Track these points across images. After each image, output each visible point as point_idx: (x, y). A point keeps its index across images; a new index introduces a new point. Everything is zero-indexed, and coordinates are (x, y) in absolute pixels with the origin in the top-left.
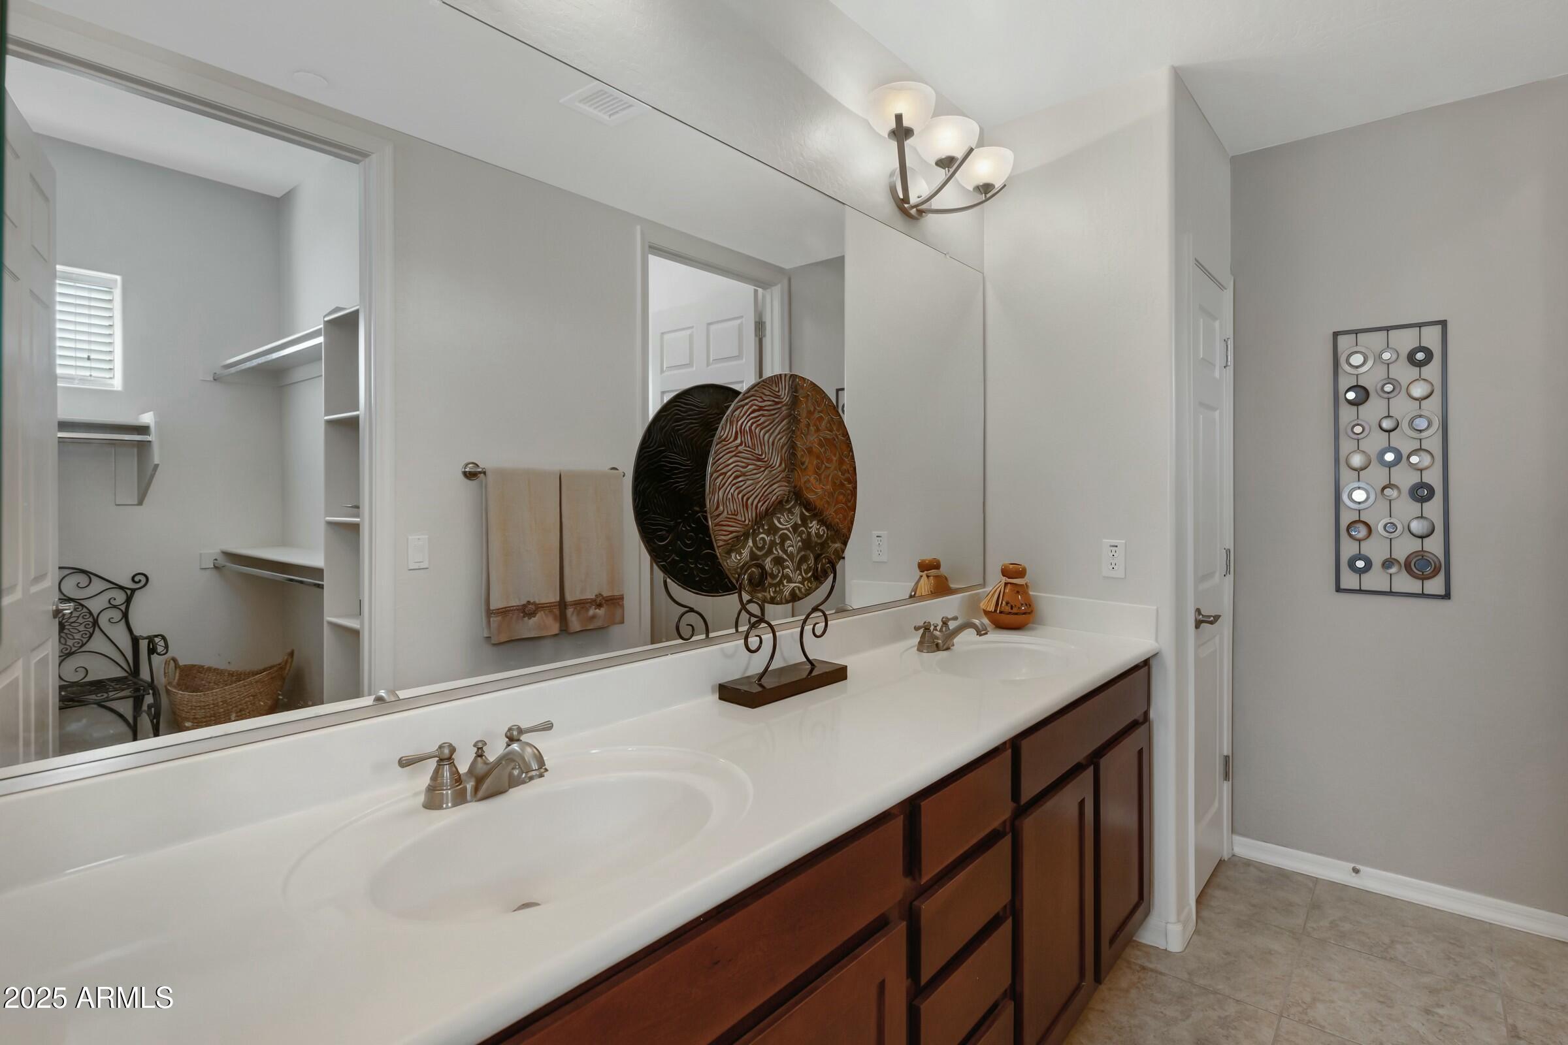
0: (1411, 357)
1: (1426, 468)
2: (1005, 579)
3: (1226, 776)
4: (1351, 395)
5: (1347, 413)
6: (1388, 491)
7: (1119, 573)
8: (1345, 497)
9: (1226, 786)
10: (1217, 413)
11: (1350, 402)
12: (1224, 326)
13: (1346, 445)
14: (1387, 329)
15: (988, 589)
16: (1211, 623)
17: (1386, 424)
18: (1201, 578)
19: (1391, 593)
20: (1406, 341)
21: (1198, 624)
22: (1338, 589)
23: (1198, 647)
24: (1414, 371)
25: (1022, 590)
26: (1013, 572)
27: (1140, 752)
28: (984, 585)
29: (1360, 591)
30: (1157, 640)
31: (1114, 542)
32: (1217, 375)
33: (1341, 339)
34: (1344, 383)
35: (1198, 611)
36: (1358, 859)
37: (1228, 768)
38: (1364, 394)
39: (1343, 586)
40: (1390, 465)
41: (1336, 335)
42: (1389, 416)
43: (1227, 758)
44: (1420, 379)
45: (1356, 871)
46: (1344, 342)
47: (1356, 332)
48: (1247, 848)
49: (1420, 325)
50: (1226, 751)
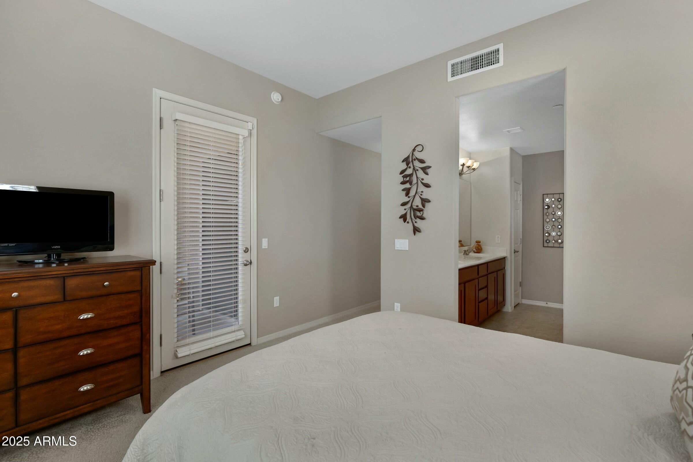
0: (558, 200)
1: (560, 222)
2: (477, 243)
3: (520, 286)
4: (546, 207)
5: (545, 211)
6: (553, 227)
7: (499, 242)
8: (545, 228)
9: (520, 288)
10: (519, 210)
11: (546, 208)
12: (520, 192)
13: (545, 217)
14: (553, 194)
15: (471, 246)
16: (517, 252)
17: (553, 213)
18: (515, 244)
19: (554, 247)
20: (557, 196)
21: (514, 252)
22: (544, 246)
23: (515, 257)
24: (558, 203)
25: (480, 245)
26: (478, 242)
27: (504, 274)
28: (471, 245)
29: (548, 247)
30: (507, 254)
31: (498, 236)
32: (519, 202)
33: (544, 195)
34: (545, 205)
35: (514, 250)
36: (547, 300)
37: (521, 284)
38: (549, 207)
39: (545, 246)
40: (554, 221)
41: (543, 195)
42: (553, 212)
43: (520, 282)
44: (559, 204)
45: (547, 303)
46: (545, 196)
47: (547, 194)
48: (525, 301)
49: (559, 194)
50: (520, 281)
